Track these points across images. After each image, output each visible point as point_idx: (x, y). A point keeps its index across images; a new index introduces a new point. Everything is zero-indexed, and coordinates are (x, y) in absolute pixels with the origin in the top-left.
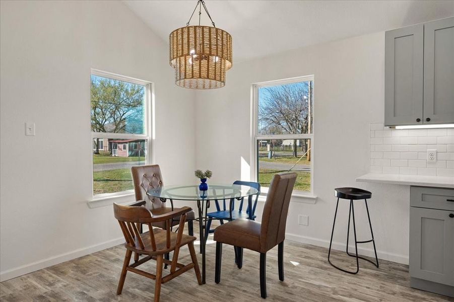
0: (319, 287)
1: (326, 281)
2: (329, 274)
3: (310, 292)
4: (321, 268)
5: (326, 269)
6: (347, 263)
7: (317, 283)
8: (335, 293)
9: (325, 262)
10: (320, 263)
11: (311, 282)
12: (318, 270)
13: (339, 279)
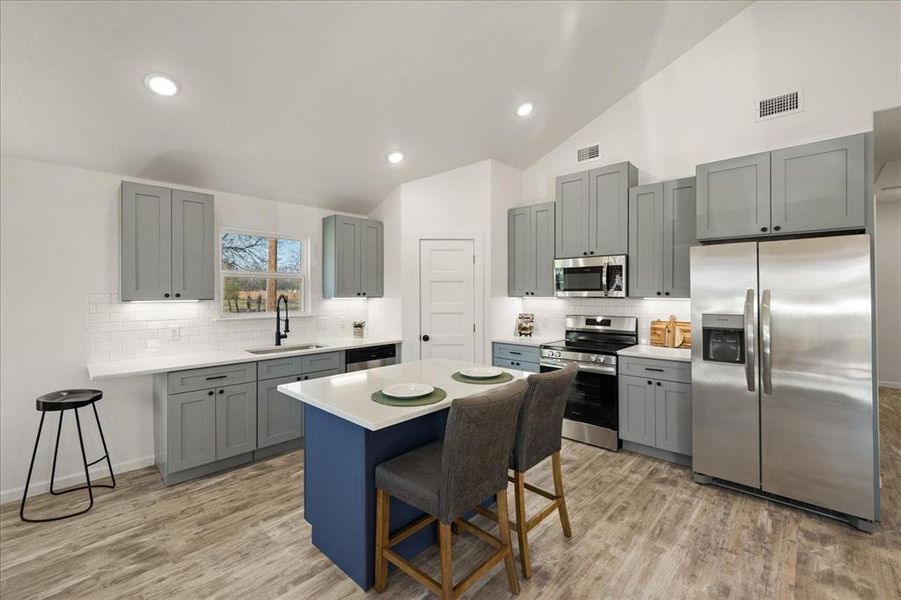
0: (40, 559)
1: (45, 547)
2: (42, 535)
3: (29, 575)
4: (18, 535)
5: (30, 531)
6: (61, 506)
7: (32, 556)
8: (76, 548)
9: (18, 525)
10: (9, 531)
11: (16, 563)
12: (15, 541)
13: (66, 532)
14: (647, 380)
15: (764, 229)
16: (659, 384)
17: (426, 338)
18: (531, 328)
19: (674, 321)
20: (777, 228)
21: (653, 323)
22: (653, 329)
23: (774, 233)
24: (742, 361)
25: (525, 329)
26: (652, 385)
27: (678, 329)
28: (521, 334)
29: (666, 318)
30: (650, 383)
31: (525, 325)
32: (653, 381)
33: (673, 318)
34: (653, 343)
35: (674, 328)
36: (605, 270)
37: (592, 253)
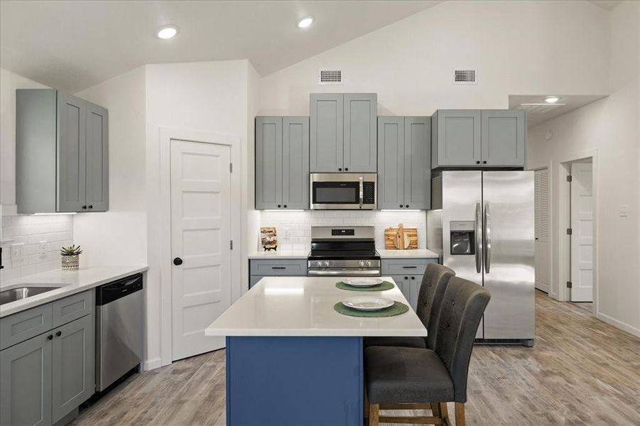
14: (405, 276)
15: (478, 162)
16: (413, 278)
17: (178, 262)
18: (274, 242)
19: (401, 229)
20: (485, 162)
21: (387, 230)
22: (385, 235)
23: (483, 165)
24: (472, 252)
25: (270, 243)
26: (408, 280)
27: (405, 234)
28: (266, 249)
29: (396, 226)
30: (406, 278)
31: (268, 239)
32: (408, 276)
33: (401, 226)
34: (387, 247)
35: (403, 234)
36: (361, 185)
37: (347, 169)
